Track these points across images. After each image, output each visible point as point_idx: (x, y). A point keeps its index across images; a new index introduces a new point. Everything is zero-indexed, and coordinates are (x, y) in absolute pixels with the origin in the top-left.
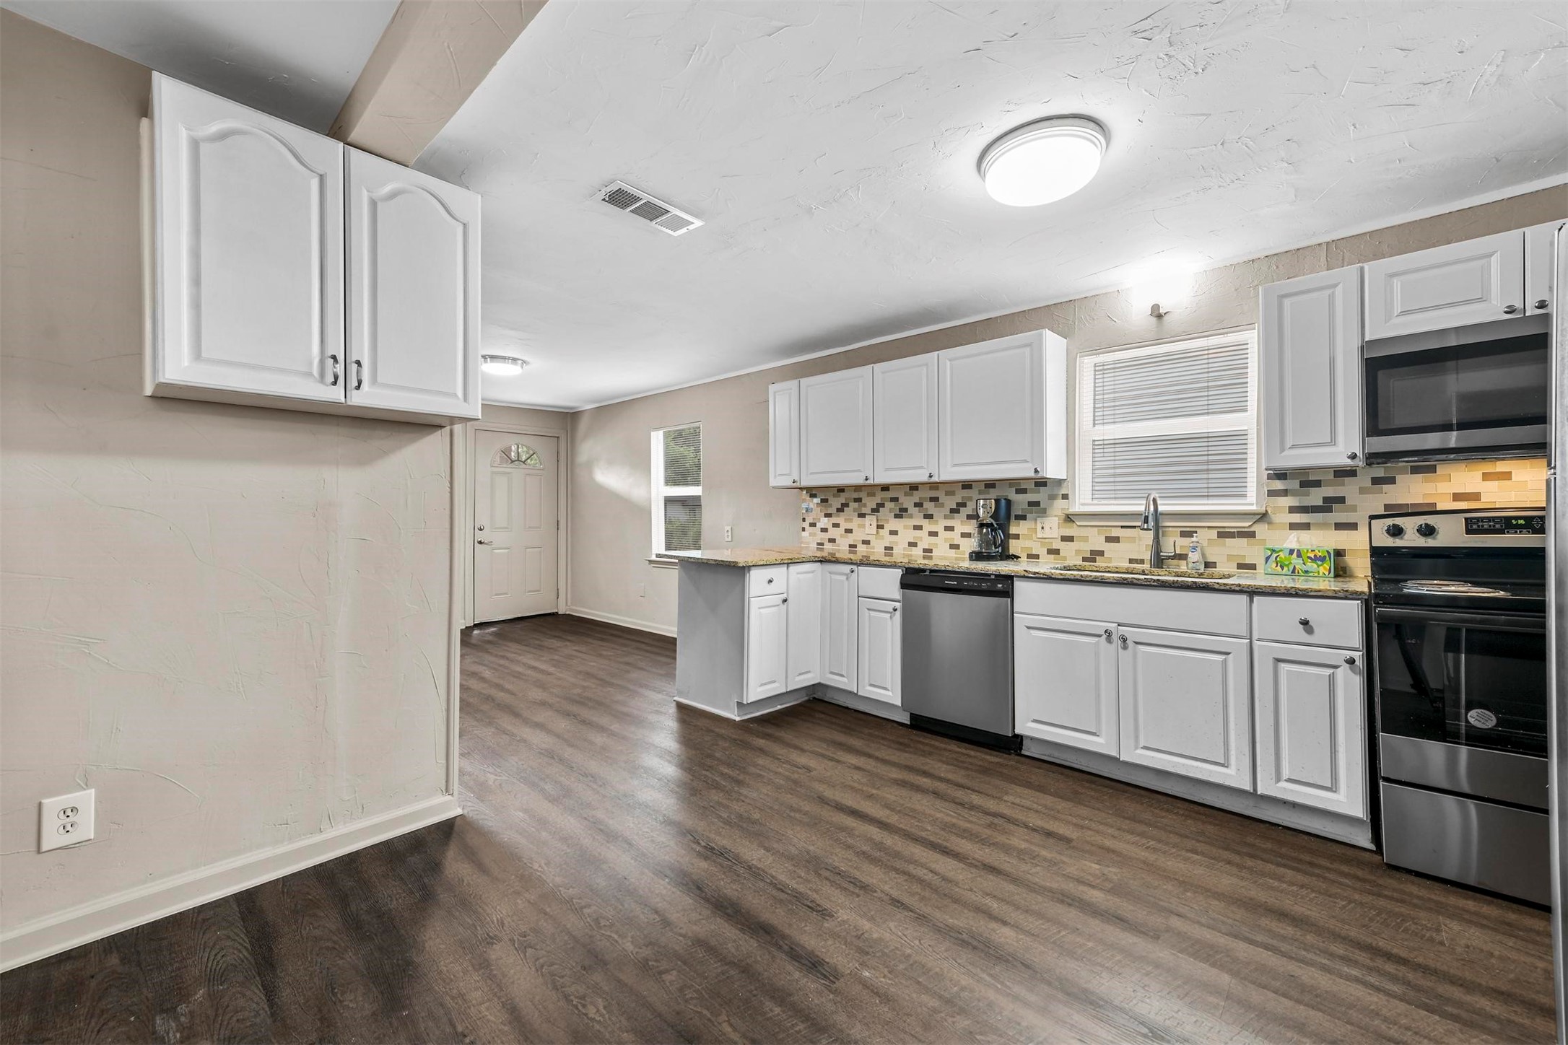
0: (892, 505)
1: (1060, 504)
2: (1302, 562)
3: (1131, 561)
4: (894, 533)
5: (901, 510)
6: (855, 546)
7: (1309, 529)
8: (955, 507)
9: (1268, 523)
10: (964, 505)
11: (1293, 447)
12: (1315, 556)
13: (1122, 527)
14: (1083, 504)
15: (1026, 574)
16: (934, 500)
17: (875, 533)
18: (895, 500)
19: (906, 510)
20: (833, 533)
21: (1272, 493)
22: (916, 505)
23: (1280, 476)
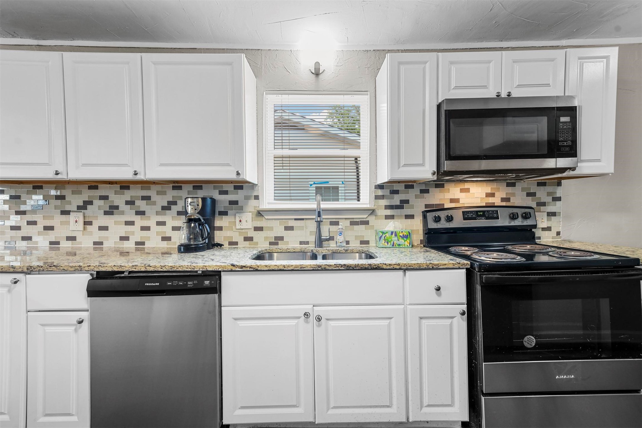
0: (102, 202)
1: (253, 203)
2: (397, 239)
3: (301, 243)
4: (105, 228)
5: (111, 207)
6: (58, 243)
7: (394, 219)
8: (166, 205)
9: (375, 216)
10: (175, 203)
11: (405, 165)
12: (403, 235)
13: (295, 219)
14: (269, 203)
15: (234, 269)
16: (146, 198)
17: (82, 229)
18: (104, 198)
19: (117, 207)
20: (27, 230)
21: (377, 197)
22: (127, 203)
23: (381, 187)
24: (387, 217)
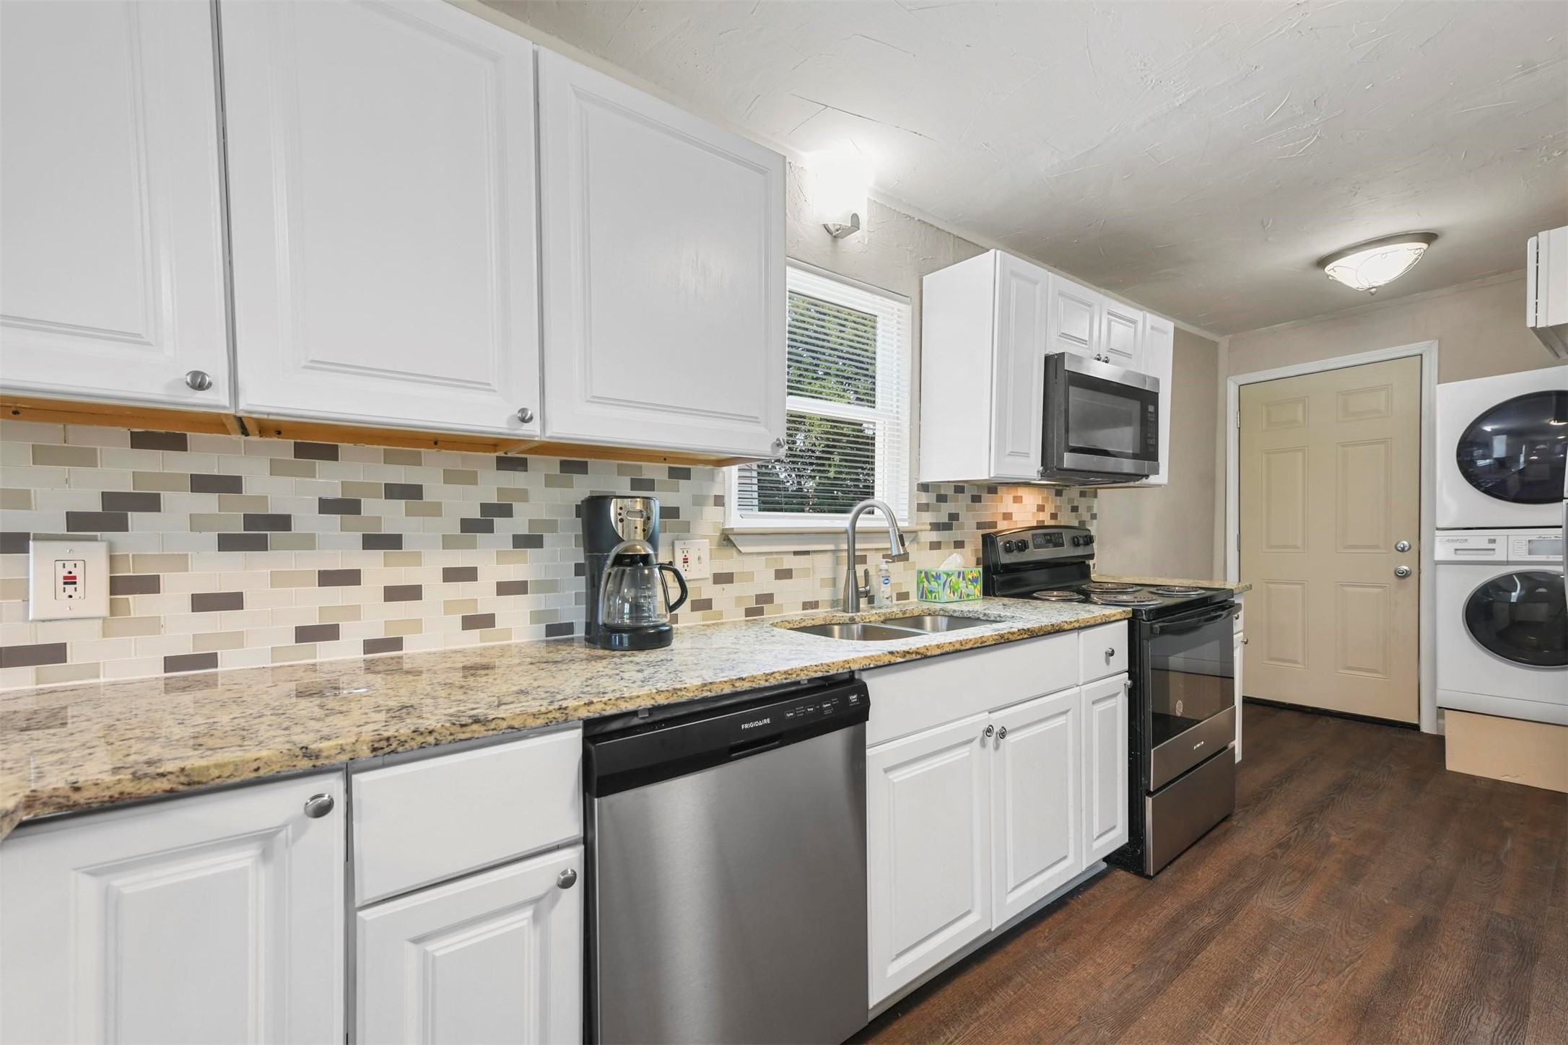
0: (208, 503)
1: (711, 514)
2: (965, 585)
3: (806, 606)
7: (940, 549)
8: (476, 514)
9: (917, 543)
10: (505, 511)
12: (973, 577)
13: (796, 553)
14: (743, 516)
16: (405, 492)
19: (283, 522)
21: (922, 508)
23: (924, 487)
24: (935, 546)
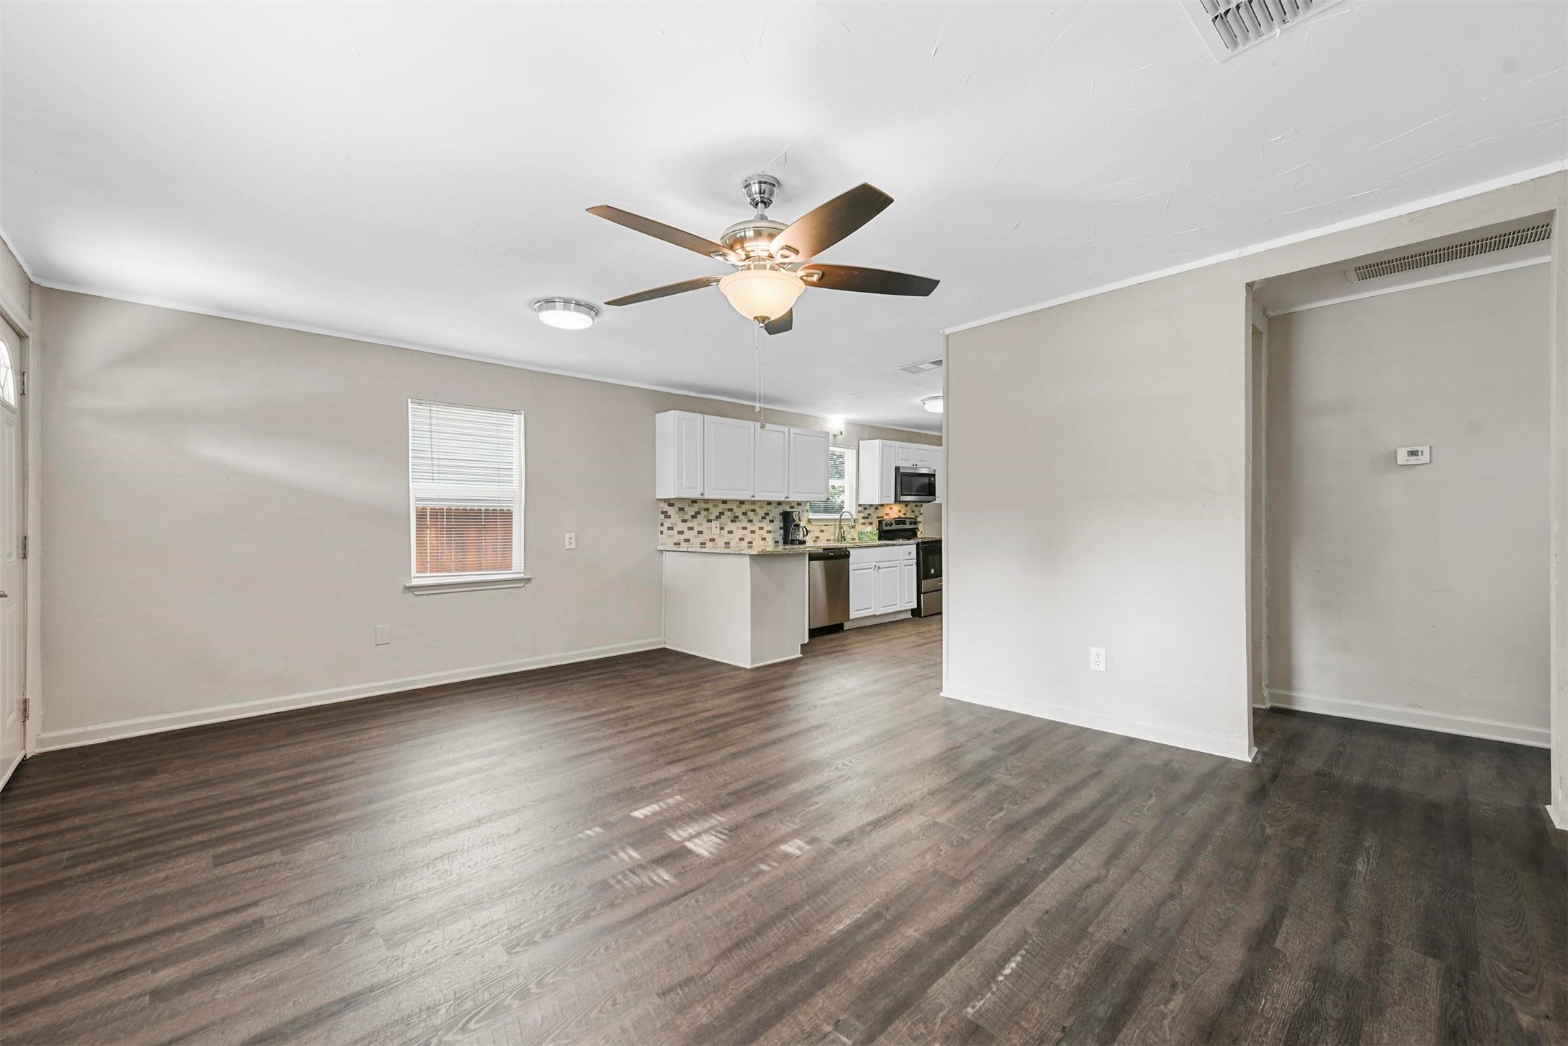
0: (729, 513)
1: (805, 514)
4: (730, 532)
5: (735, 517)
6: (705, 544)
7: (865, 525)
8: (763, 515)
9: (858, 523)
10: (768, 514)
11: (886, 497)
12: (875, 534)
13: (825, 525)
16: (753, 511)
17: (718, 533)
18: (731, 510)
19: (737, 517)
20: (688, 534)
21: (859, 512)
22: (743, 514)
23: (860, 505)
24: (863, 524)
